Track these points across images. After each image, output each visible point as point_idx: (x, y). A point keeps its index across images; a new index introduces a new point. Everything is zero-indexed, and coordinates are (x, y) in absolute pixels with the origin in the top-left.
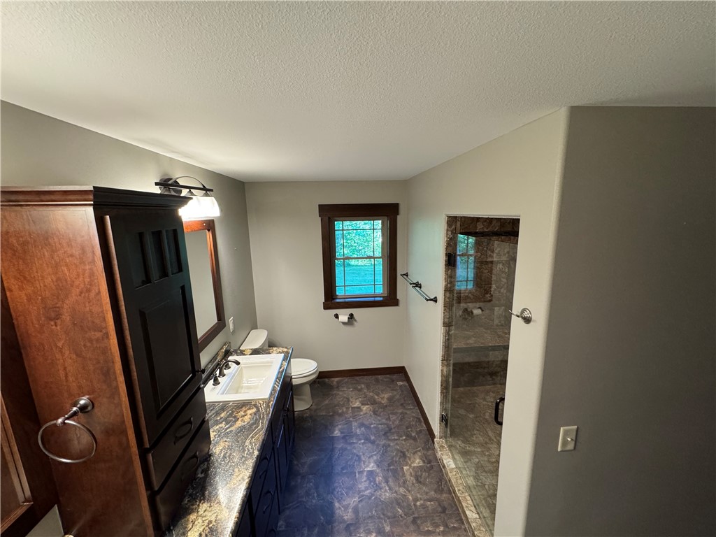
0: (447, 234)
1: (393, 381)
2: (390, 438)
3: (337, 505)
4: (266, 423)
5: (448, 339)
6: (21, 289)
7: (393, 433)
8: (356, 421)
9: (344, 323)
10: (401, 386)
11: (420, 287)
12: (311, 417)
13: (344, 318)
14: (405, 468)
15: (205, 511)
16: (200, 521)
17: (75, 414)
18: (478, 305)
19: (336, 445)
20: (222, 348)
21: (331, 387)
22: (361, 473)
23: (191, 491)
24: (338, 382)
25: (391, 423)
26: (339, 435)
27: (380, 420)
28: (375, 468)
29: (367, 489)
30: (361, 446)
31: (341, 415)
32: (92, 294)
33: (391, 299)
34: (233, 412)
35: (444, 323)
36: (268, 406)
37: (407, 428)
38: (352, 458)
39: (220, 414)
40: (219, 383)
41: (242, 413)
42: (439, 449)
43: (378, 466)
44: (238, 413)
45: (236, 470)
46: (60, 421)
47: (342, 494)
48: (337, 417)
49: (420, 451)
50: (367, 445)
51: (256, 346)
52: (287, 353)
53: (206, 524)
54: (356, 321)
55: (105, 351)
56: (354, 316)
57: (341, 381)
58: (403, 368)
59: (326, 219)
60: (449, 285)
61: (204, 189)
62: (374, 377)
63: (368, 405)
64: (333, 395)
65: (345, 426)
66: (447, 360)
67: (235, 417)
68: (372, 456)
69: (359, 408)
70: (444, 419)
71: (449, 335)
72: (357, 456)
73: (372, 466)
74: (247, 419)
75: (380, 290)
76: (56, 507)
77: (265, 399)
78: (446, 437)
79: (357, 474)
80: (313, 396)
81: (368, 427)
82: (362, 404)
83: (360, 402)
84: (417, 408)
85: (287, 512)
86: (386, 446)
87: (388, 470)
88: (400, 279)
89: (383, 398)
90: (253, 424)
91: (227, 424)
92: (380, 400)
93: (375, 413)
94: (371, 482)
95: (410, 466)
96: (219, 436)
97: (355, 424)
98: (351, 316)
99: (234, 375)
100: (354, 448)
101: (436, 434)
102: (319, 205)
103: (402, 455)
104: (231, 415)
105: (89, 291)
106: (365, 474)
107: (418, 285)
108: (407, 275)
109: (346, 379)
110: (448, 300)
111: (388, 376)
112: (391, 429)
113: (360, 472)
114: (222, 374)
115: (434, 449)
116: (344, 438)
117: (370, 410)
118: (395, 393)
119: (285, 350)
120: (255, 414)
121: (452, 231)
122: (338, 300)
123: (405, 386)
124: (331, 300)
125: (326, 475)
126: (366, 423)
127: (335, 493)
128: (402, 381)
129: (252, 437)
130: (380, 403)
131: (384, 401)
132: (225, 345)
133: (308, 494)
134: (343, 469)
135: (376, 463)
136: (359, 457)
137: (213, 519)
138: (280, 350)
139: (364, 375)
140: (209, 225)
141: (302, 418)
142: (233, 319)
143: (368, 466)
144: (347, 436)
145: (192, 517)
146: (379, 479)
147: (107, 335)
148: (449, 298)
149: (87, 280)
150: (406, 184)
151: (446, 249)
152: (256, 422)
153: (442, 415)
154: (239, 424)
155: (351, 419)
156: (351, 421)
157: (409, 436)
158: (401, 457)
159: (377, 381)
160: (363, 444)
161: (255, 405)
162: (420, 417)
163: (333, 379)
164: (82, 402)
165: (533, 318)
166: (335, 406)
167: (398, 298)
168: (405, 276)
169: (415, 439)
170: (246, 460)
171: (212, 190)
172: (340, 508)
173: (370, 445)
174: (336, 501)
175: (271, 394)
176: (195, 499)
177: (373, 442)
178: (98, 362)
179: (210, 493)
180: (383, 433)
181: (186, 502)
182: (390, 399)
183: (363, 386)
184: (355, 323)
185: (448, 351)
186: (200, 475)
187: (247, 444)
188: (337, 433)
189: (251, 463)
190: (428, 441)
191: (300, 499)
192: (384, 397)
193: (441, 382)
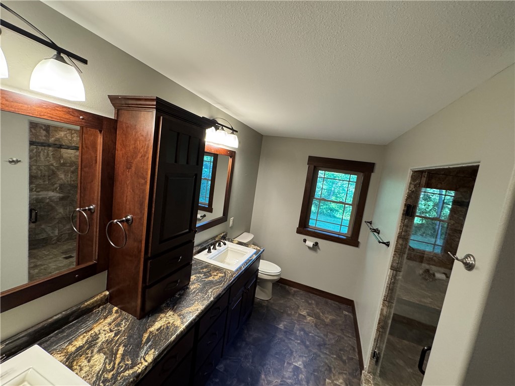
0: (410, 187)
1: (340, 309)
2: (322, 350)
3: (263, 376)
4: (226, 285)
5: (394, 283)
6: (121, 150)
7: (327, 348)
8: (299, 325)
9: (309, 248)
10: (346, 315)
11: (379, 233)
12: (267, 307)
13: (310, 243)
14: (327, 380)
15: (170, 316)
16: (165, 319)
17: (123, 221)
18: (443, 270)
19: (277, 334)
20: (221, 234)
21: (288, 293)
22: (290, 364)
23: (168, 302)
24: (295, 291)
25: (327, 339)
26: (282, 328)
27: (318, 333)
28: (301, 367)
29: (289, 378)
30: (296, 345)
31: (289, 315)
32: (146, 158)
33: (352, 240)
34: (211, 271)
35: (392, 266)
36: (232, 276)
37: (340, 350)
38: (286, 350)
39: (203, 269)
40: (211, 252)
41: (215, 274)
42: (364, 381)
43: (305, 367)
44: (213, 272)
45: (196, 302)
46: (115, 221)
47: (269, 371)
48: (285, 315)
49: (346, 374)
50: (301, 346)
51: (245, 241)
52: (259, 251)
53: (166, 323)
54: (319, 249)
55: (144, 191)
56: (319, 244)
57: (298, 291)
58: (352, 301)
59: (312, 167)
60: (403, 233)
61: (232, 129)
62: (325, 299)
63: (313, 317)
64: (288, 299)
65: (290, 325)
66: (389, 302)
67: (210, 274)
68: (302, 356)
69: (305, 316)
70: (375, 356)
71: (395, 278)
72: (291, 350)
73: (299, 364)
74: (216, 278)
75: (345, 230)
76: (107, 271)
77: (232, 271)
78: (374, 374)
79: (286, 363)
80: (273, 293)
81: (307, 334)
82: (308, 315)
83: (307, 312)
84: (355, 338)
85: (228, 361)
86: (317, 356)
87: (312, 374)
88: (364, 225)
89: (326, 318)
90: (218, 282)
91: (204, 276)
92: (324, 318)
93: (316, 325)
94: (294, 375)
95: (333, 381)
96: (197, 280)
97: (296, 326)
98: (316, 244)
99: (222, 252)
100: (290, 343)
101: (365, 367)
102: (309, 157)
103: (328, 369)
104: (208, 272)
105: (145, 156)
106: (292, 366)
107: (377, 231)
108: (371, 223)
109: (302, 292)
110: (399, 246)
111: (337, 303)
112: (325, 344)
113: (288, 363)
114: (215, 248)
115: (360, 379)
116: (285, 332)
117: (313, 322)
118: (339, 318)
119: (259, 248)
120: (222, 277)
121: (415, 186)
122: (309, 229)
123: (350, 317)
124: (303, 227)
125: (263, 351)
126: (307, 330)
127: (265, 368)
128: (348, 312)
129: (214, 289)
130: (323, 320)
131: (327, 321)
132: (224, 233)
133: (246, 357)
134: (276, 353)
135: (303, 363)
136: (292, 352)
137: (171, 322)
138: (256, 247)
139: (316, 294)
140: (232, 154)
141: (261, 304)
142: (233, 219)
143: (296, 362)
144: (288, 332)
145: (162, 315)
146: (302, 376)
147: (146, 182)
148: (401, 245)
149: (145, 150)
150: (385, 148)
151: (407, 200)
152: (220, 282)
153: (375, 352)
154: (211, 278)
155: (296, 322)
156: (295, 323)
157: (339, 357)
158: (326, 370)
159: (327, 303)
160: (298, 343)
161: (225, 273)
162: (356, 347)
163: (292, 288)
164: (129, 217)
165: (476, 265)
166: (287, 307)
167: (359, 240)
168: (368, 224)
169: (344, 362)
170: (204, 300)
171: (237, 132)
172: (264, 380)
173: (304, 347)
174: (263, 373)
175: (237, 270)
176: (168, 307)
177: (307, 347)
178: (140, 198)
179: (177, 308)
180: (318, 344)
181: (163, 306)
182: (332, 321)
183: (313, 302)
184: (318, 250)
185: (391, 293)
186: (177, 296)
187: (209, 291)
188: (281, 326)
189: (206, 303)
190: (356, 371)
191: (240, 358)
192: (328, 318)
193: (379, 320)
